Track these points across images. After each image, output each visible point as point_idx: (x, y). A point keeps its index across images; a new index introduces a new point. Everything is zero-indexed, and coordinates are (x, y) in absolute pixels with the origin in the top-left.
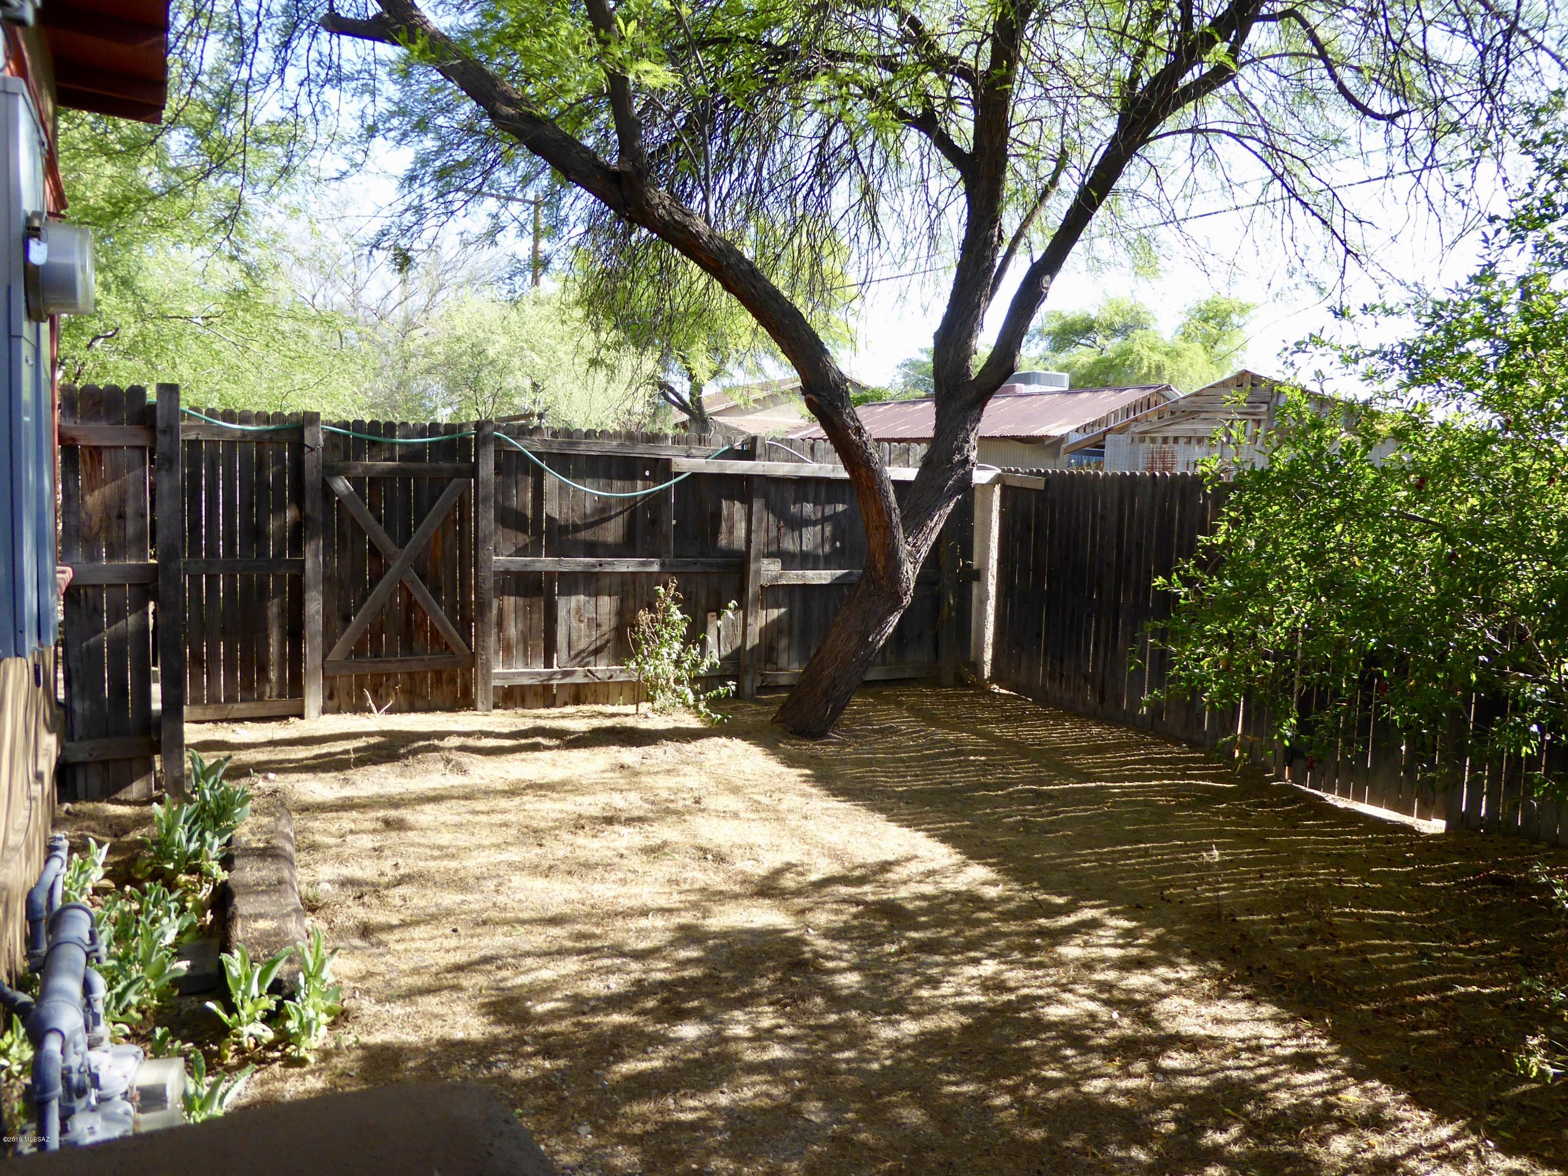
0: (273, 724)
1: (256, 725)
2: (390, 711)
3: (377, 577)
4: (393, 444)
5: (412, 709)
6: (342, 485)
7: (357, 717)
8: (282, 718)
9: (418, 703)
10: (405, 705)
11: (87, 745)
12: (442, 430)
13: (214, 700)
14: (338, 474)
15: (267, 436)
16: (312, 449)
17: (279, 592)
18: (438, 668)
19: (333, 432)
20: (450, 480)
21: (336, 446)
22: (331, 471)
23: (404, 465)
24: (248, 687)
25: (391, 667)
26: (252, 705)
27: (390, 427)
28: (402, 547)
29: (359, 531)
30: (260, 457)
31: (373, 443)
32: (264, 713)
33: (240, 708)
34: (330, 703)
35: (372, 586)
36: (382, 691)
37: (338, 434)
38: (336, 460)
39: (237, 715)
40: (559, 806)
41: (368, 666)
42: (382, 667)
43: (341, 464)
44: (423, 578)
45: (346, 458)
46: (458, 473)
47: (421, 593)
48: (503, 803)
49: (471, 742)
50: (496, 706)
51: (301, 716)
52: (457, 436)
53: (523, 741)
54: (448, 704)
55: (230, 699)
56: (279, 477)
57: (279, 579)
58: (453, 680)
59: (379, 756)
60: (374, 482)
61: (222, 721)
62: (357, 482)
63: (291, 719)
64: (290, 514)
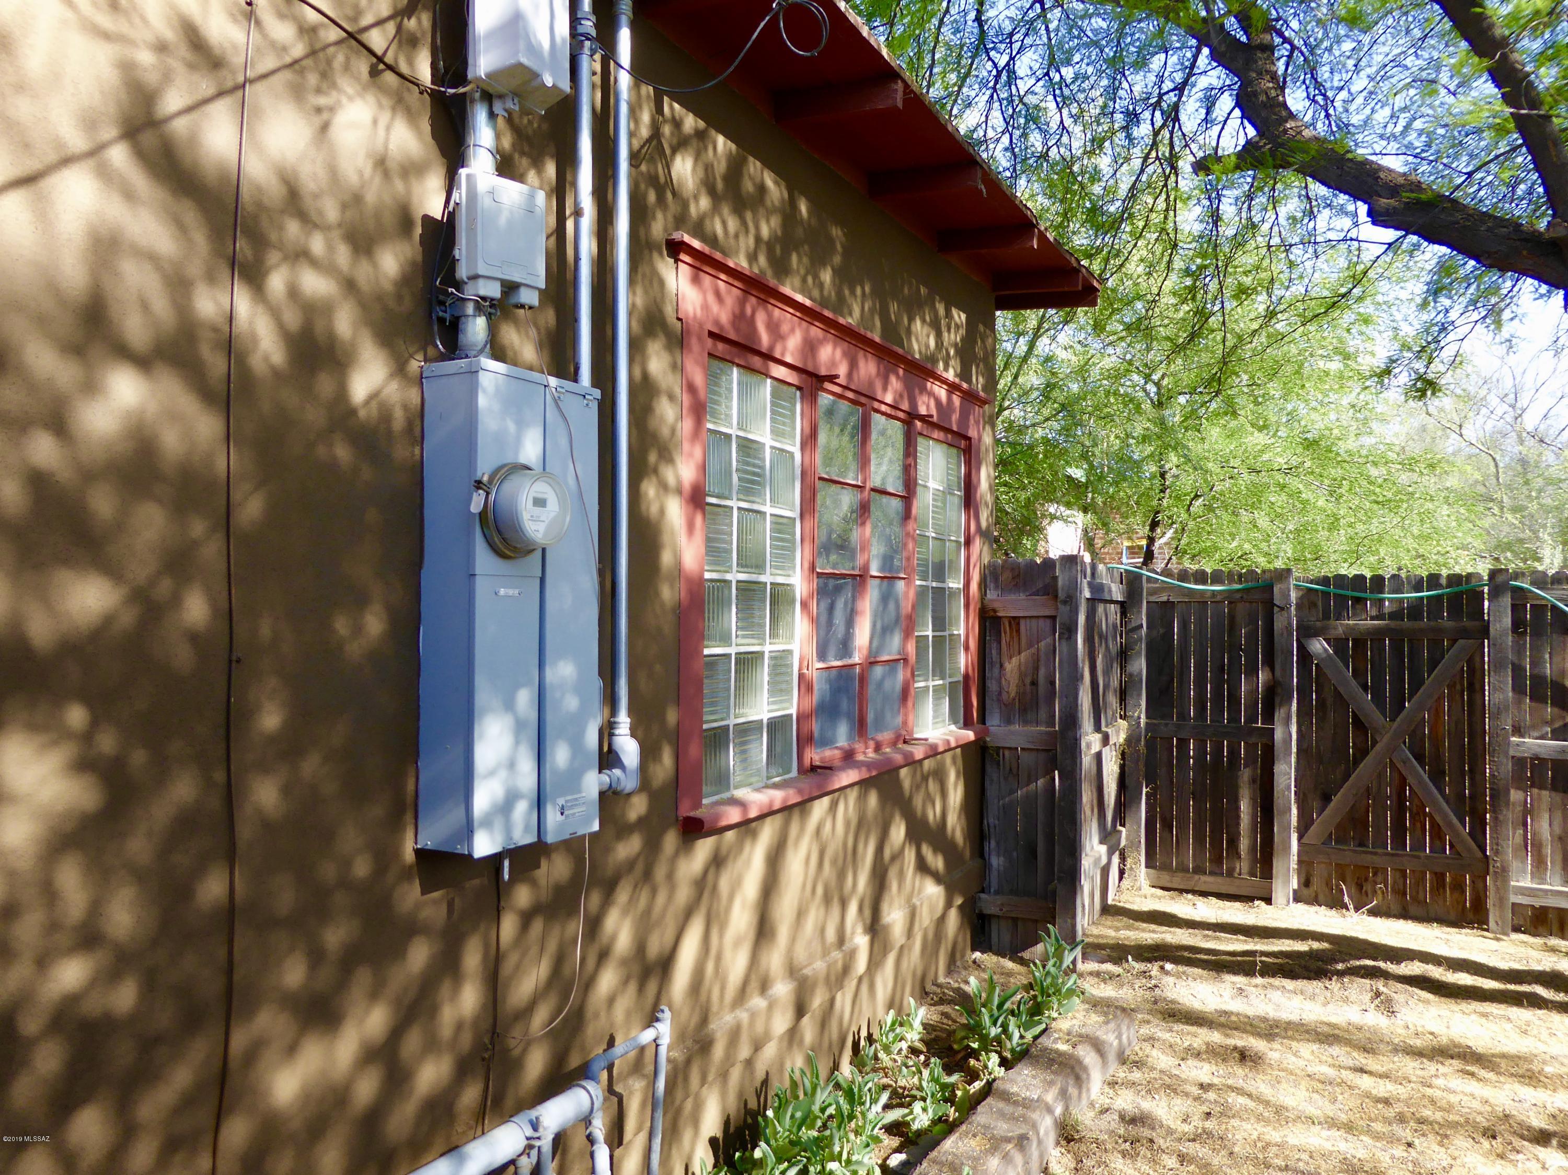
0: (1237, 905)
1: (1220, 903)
2: (1373, 913)
3: (1362, 753)
4: (1383, 600)
5: (1404, 914)
6: (1319, 646)
7: (1333, 912)
8: (1247, 899)
9: (1413, 909)
10: (1395, 908)
11: (999, 900)
12: (1444, 582)
13: (1183, 869)
14: (1316, 635)
15: (1238, 596)
16: (1282, 609)
17: (1251, 760)
18: (1438, 870)
19: (1310, 590)
20: (1454, 641)
21: (1313, 605)
22: (1307, 632)
23: (1393, 624)
24: (1217, 860)
25: (1378, 861)
26: (1219, 880)
27: (1378, 581)
28: (1393, 720)
29: (1341, 701)
30: (1232, 617)
31: (1357, 600)
32: (1232, 890)
33: (1206, 881)
34: (1306, 892)
35: (1357, 762)
36: (1368, 887)
37: (1316, 590)
38: (1314, 619)
39: (1203, 888)
40: (1486, 1092)
41: (1349, 855)
42: (1367, 859)
43: (1319, 624)
44: (1420, 758)
45: (1326, 616)
46: (1465, 633)
47: (1419, 775)
48: (1410, 1066)
49: (1436, 972)
50: (1517, 929)
51: (1268, 901)
52: (1464, 587)
53: (1512, 987)
54: (1452, 916)
55: (1199, 870)
56: (1252, 636)
57: (1250, 748)
58: (1459, 887)
59: (1306, 968)
60: (1359, 643)
61: (1187, 892)
62: (1339, 644)
63: (1257, 903)
64: (1262, 676)
